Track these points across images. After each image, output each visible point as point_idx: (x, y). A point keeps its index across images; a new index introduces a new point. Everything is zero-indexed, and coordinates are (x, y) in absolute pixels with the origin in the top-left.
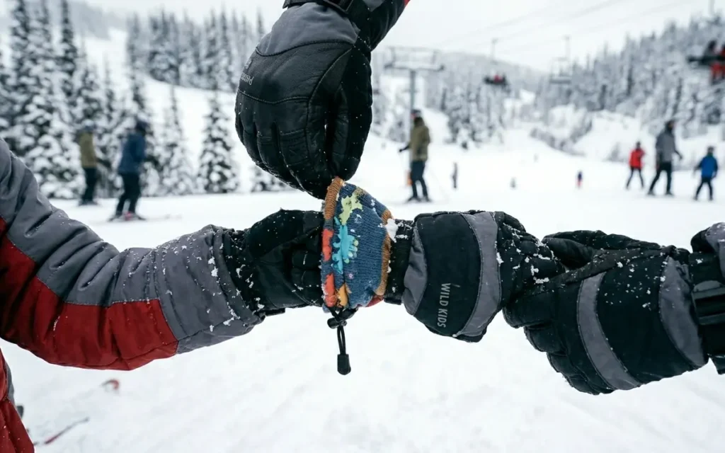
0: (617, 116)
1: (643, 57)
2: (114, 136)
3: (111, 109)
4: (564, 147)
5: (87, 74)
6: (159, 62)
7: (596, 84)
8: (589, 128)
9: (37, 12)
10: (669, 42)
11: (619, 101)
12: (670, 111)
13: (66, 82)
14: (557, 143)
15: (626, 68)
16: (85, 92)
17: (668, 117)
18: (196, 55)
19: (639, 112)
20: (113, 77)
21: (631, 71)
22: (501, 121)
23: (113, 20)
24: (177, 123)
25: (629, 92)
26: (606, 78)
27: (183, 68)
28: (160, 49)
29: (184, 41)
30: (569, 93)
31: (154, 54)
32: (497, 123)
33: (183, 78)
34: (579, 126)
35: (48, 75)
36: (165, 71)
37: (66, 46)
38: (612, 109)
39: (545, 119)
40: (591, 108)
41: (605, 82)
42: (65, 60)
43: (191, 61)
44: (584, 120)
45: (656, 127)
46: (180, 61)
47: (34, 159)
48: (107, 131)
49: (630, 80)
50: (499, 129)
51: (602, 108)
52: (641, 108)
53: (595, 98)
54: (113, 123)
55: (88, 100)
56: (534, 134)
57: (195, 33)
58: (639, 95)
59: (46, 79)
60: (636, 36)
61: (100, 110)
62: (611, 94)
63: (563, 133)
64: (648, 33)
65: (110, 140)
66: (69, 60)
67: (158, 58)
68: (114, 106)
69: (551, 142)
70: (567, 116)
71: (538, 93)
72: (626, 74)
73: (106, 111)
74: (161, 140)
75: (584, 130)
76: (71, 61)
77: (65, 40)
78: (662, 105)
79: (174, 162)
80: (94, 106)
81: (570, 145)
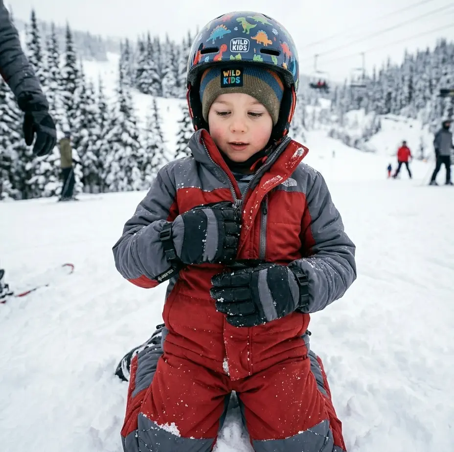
0: (401, 118)
1: (420, 68)
2: (105, 141)
3: (104, 119)
4: (359, 146)
5: (84, 90)
6: (146, 78)
7: (382, 91)
8: (378, 129)
9: (48, 44)
10: (441, 56)
11: (402, 106)
12: (446, 113)
13: (67, 98)
14: (352, 142)
15: (407, 78)
16: (82, 106)
17: (445, 118)
18: (176, 71)
19: (419, 115)
20: (105, 92)
21: (411, 81)
22: (303, 124)
23: (109, 45)
24: (158, 128)
25: (410, 98)
26: (390, 86)
27: (164, 81)
28: (146, 67)
29: (165, 59)
30: (360, 99)
31: (141, 71)
32: (301, 126)
33: (165, 90)
34: (369, 127)
35: (52, 94)
36: (150, 85)
37: (69, 69)
38: (397, 112)
39: (341, 122)
40: (380, 112)
41: (390, 90)
42: (68, 80)
43: (171, 75)
44: (374, 121)
45: (435, 126)
46: (163, 76)
47: (39, 163)
48: (99, 137)
49: (410, 87)
50: (302, 130)
51: (389, 111)
52: (421, 111)
53: (381, 104)
54: (105, 130)
55: (84, 112)
56: (332, 134)
57: (175, 52)
58: (419, 100)
59: (51, 97)
60: (413, 52)
61: (94, 120)
62: (395, 100)
63: (356, 133)
64: (423, 49)
65: (102, 145)
66: (71, 79)
67: (145, 74)
68: (106, 116)
69: (347, 140)
70: (360, 118)
71: (334, 101)
72: (407, 83)
73: (100, 121)
74: (144, 143)
75: (374, 131)
76: (73, 81)
77: (68, 65)
78: (439, 108)
79: (154, 161)
80: (90, 117)
81: (362, 143)
